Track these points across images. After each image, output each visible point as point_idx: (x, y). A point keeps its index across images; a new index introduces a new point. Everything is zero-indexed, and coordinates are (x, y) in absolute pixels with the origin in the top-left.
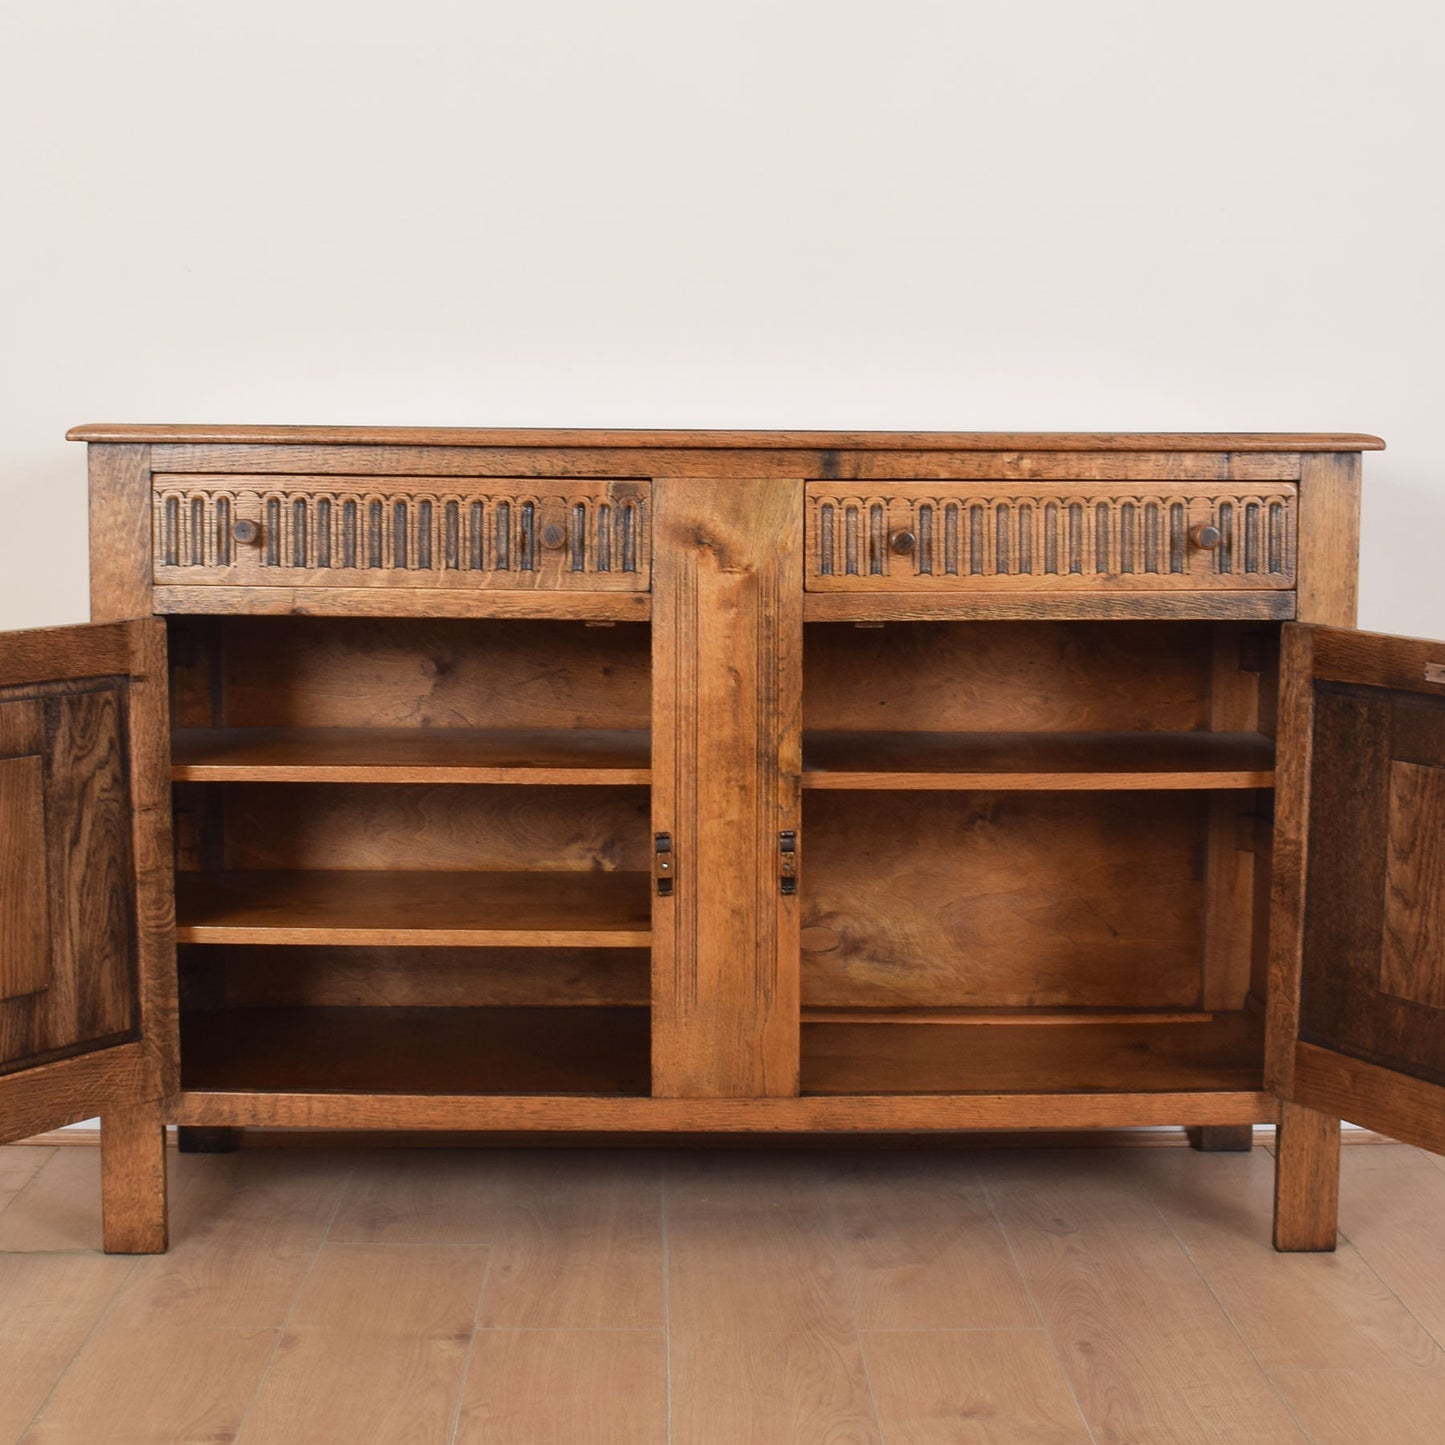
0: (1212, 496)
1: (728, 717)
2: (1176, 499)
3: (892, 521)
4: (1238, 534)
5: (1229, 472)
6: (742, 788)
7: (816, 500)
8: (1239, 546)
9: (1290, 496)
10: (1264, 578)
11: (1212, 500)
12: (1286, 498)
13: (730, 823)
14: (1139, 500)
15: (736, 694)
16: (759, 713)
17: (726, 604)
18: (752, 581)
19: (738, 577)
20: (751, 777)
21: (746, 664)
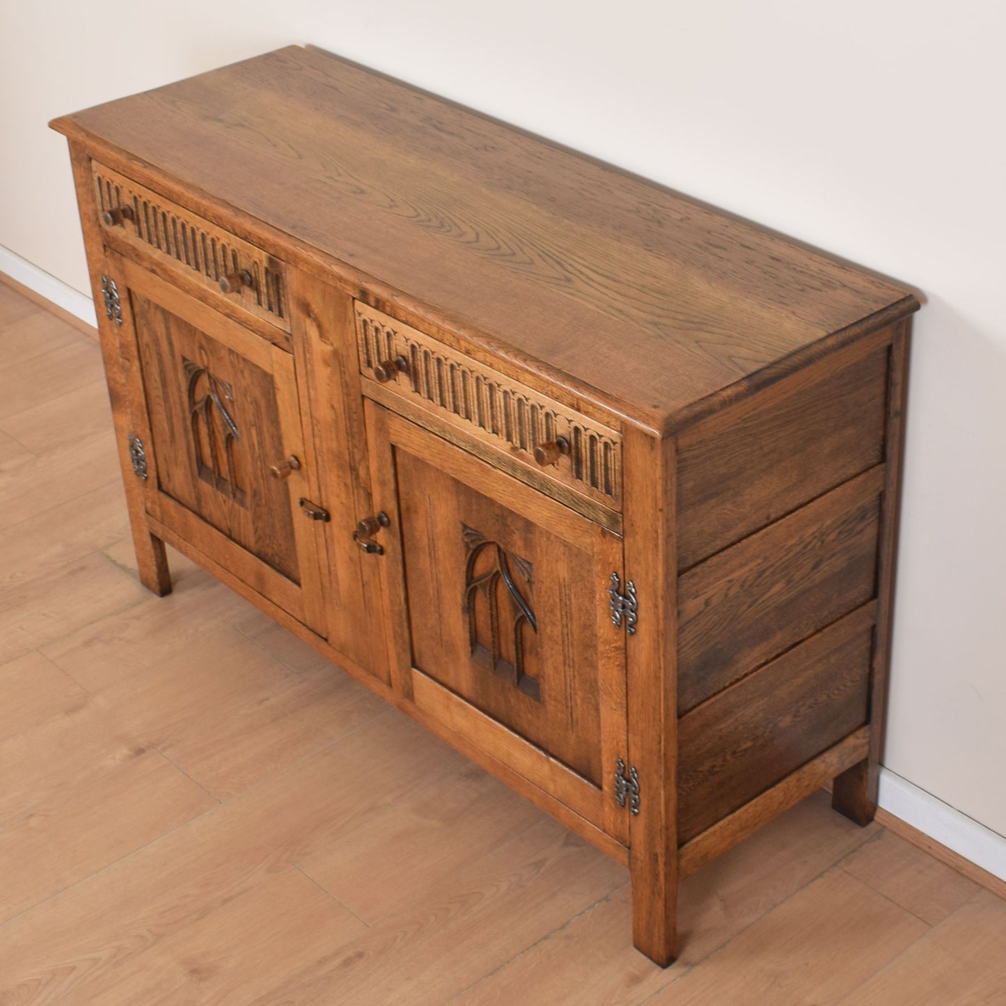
0: (569, 418)
1: (334, 437)
2: (547, 409)
3: (398, 348)
4: (585, 453)
5: (577, 405)
6: (345, 485)
7: (360, 314)
8: (586, 465)
9: (616, 443)
10: (602, 495)
11: (570, 421)
12: (614, 443)
13: (342, 503)
14: (527, 400)
15: (336, 421)
16: (348, 441)
17: (327, 363)
18: (335, 353)
19: (329, 348)
20: (349, 481)
21: (340, 407)
